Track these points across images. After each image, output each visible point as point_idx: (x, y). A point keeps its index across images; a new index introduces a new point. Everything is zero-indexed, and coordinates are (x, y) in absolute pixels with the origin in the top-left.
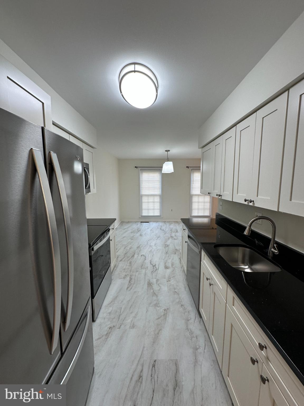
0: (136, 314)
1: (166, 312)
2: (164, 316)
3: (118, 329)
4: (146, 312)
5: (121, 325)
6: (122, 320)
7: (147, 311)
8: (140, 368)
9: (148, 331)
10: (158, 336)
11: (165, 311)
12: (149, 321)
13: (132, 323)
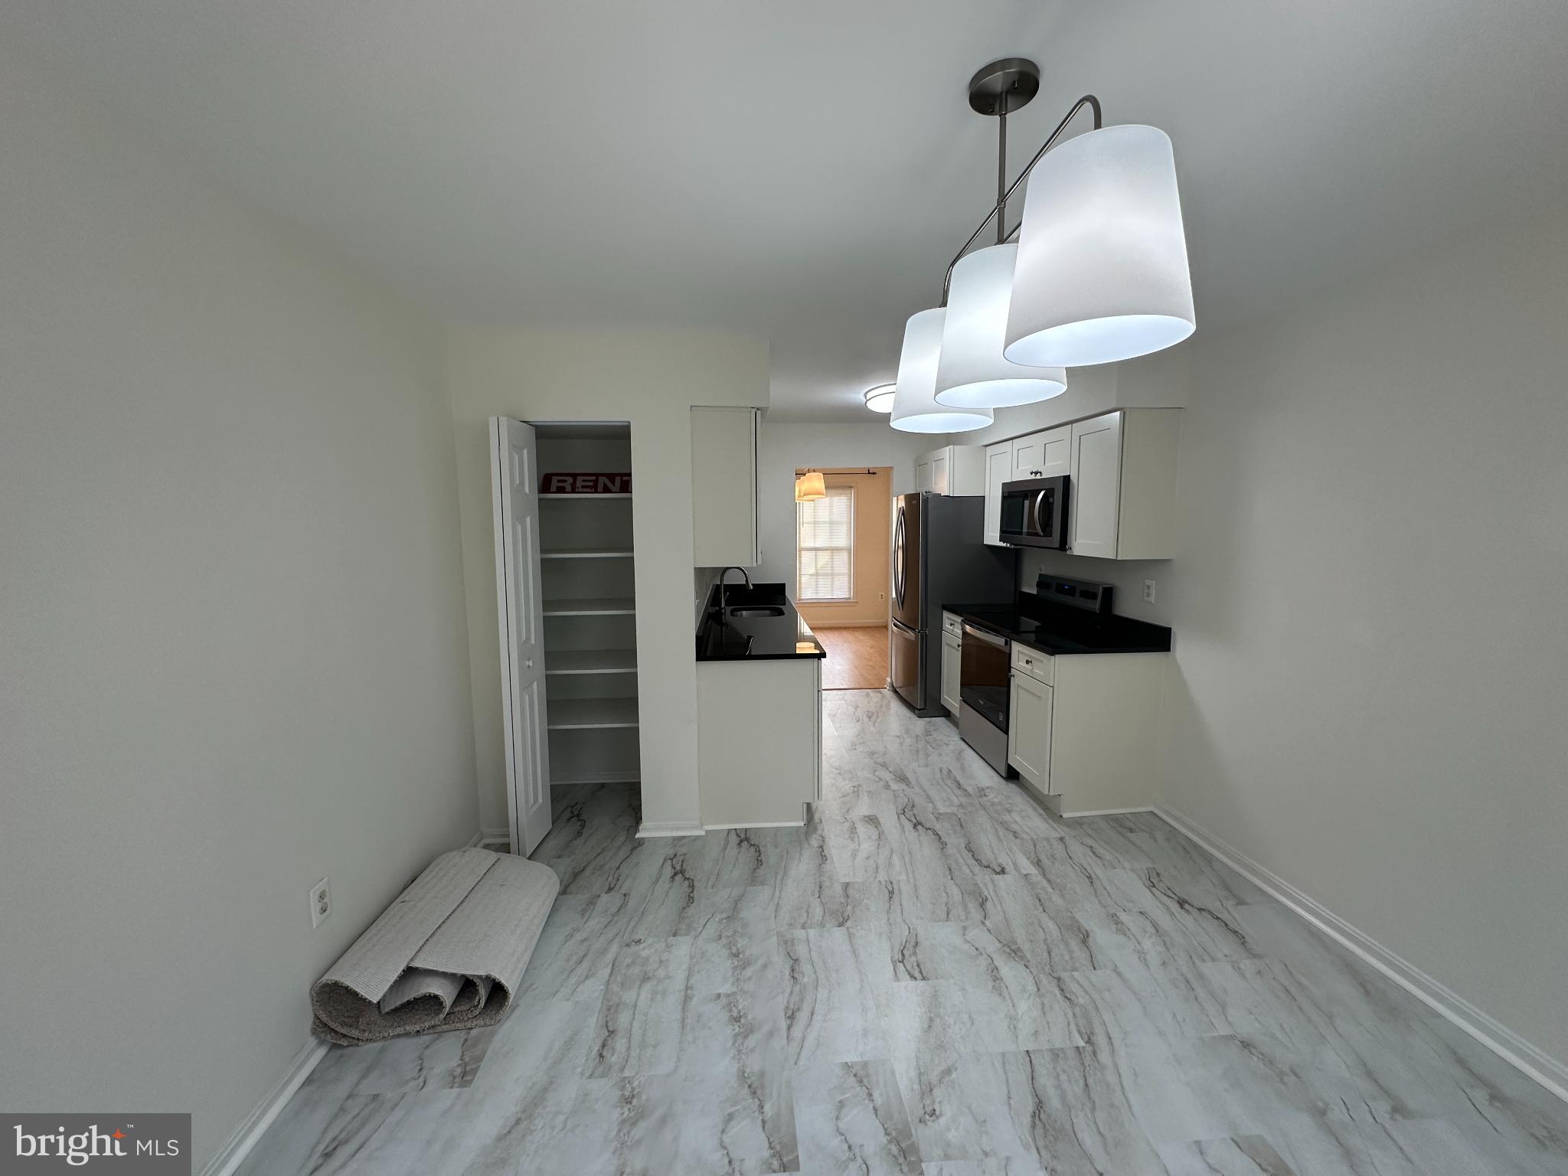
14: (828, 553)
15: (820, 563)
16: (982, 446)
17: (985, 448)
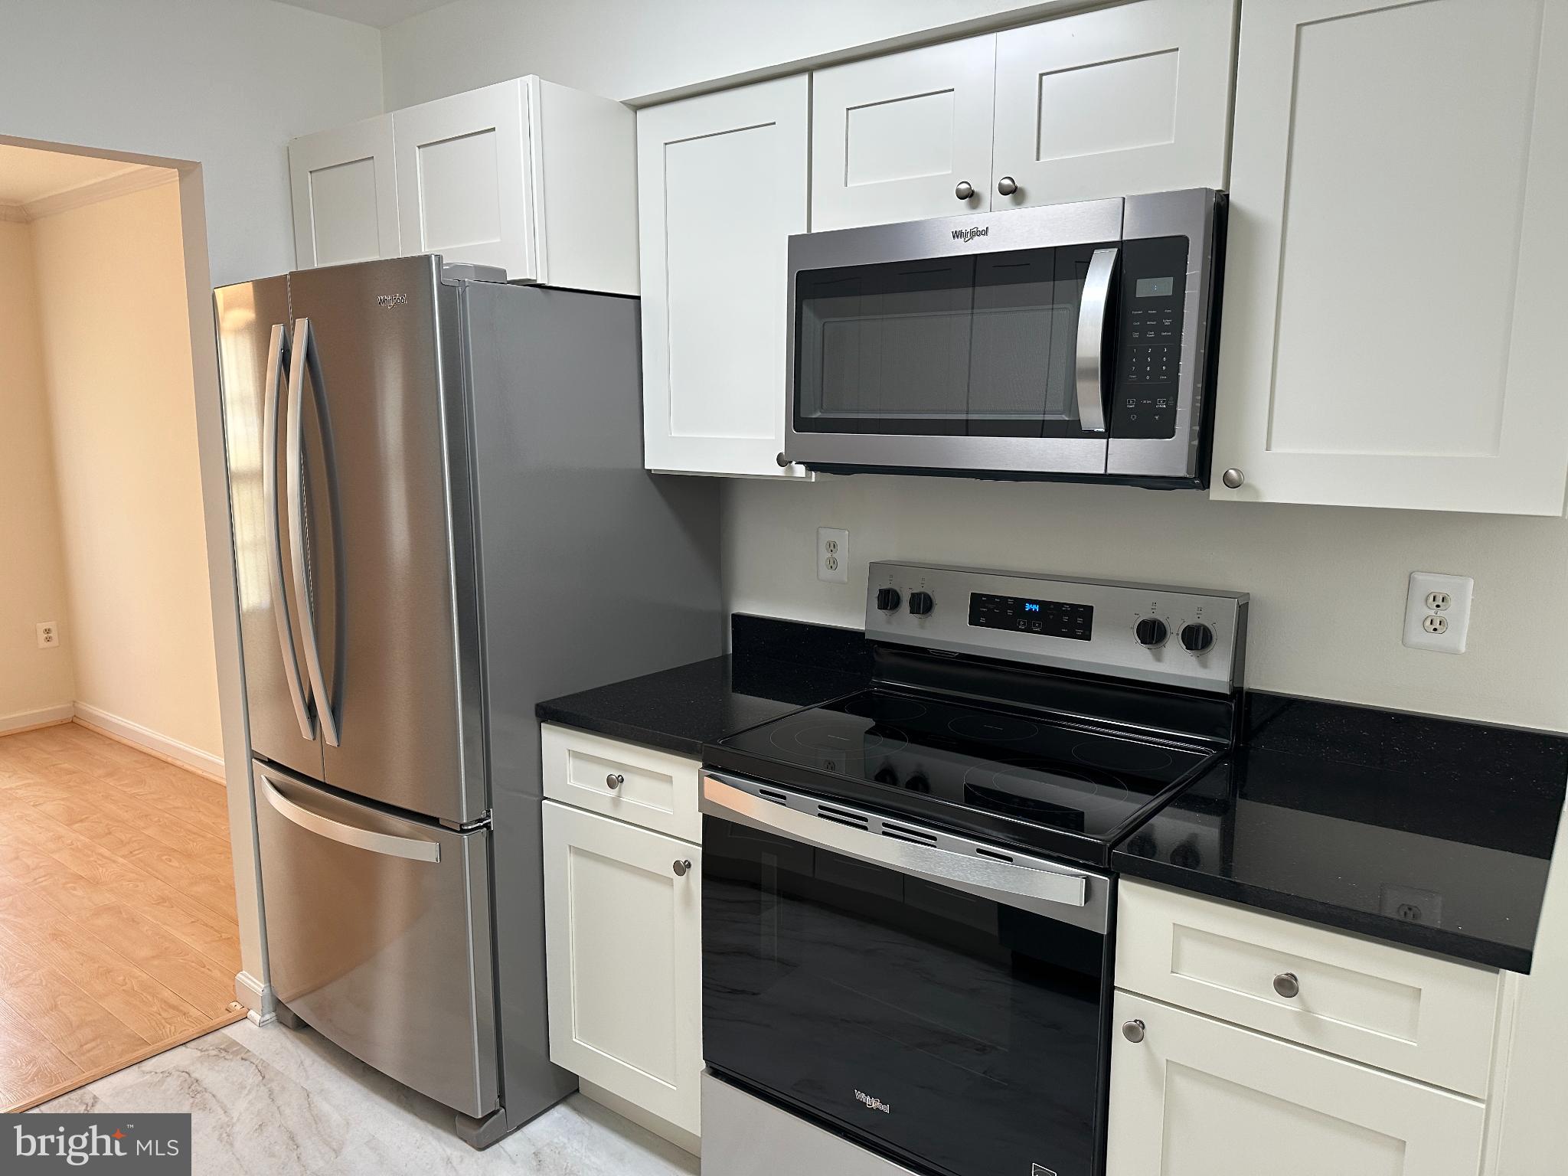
16: (621, 102)
17: (630, 113)
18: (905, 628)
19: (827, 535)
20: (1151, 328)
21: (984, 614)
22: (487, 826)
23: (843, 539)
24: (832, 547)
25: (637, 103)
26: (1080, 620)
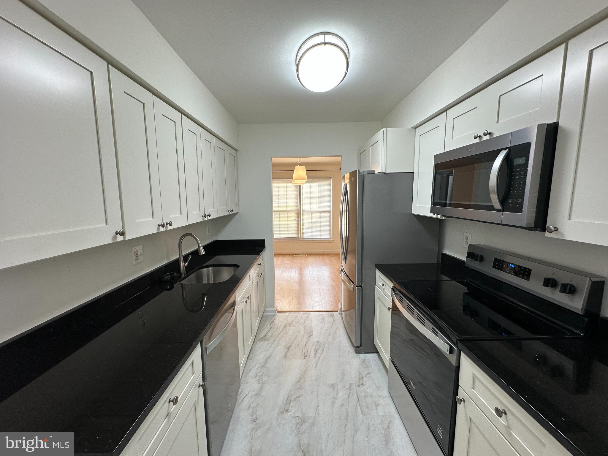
0: (333, 403)
1: (287, 407)
2: (290, 400)
3: (352, 384)
4: (318, 407)
5: (350, 387)
6: (351, 394)
7: (317, 409)
8: (318, 355)
9: (313, 382)
10: (301, 376)
11: (287, 409)
12: (312, 393)
13: (336, 390)
14: (318, 213)
15: (314, 219)
16: (412, 128)
17: (414, 130)
18: (475, 265)
19: (466, 235)
20: (518, 175)
21: (497, 265)
22: (362, 287)
23: (470, 236)
24: (467, 238)
25: (415, 127)
26: (527, 273)
